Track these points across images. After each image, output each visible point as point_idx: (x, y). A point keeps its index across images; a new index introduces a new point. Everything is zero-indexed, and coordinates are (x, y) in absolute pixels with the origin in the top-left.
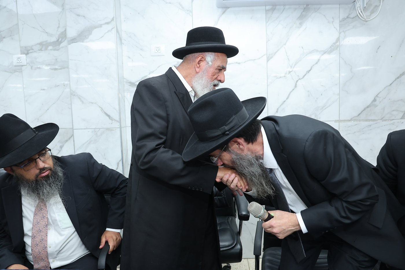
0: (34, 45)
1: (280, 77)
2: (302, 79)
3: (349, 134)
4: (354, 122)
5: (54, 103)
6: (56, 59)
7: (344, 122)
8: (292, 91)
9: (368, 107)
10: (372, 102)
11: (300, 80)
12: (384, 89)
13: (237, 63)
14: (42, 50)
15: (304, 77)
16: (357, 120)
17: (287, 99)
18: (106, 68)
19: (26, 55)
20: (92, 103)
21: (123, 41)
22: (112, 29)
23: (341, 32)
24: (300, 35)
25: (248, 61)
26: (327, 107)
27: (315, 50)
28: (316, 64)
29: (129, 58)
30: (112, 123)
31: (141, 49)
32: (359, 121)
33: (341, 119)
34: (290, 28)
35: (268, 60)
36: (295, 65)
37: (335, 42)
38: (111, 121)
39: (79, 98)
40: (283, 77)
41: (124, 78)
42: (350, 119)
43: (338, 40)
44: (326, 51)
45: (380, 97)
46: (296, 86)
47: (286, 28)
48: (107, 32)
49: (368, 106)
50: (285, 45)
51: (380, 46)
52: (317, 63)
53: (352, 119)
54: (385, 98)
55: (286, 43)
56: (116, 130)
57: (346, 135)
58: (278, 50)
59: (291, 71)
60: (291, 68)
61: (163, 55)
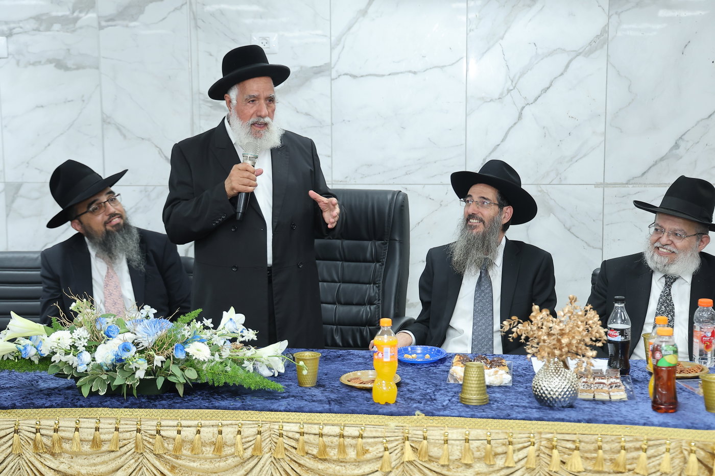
0: (25, 20)
1: (491, 100)
2: (532, 104)
3: (624, 210)
4: (633, 187)
5: (62, 134)
6: (69, 50)
7: (613, 187)
8: (512, 127)
9: (662, 159)
10: (671, 149)
11: (528, 106)
12: (696, 125)
13: (410, 72)
14: (39, 31)
15: (536, 100)
16: (640, 184)
17: (503, 140)
18: (170, 77)
19: (7, 37)
20: (143, 139)
21: (200, 23)
22: (183, 5)
23: (612, 15)
24: (530, 20)
25: (431, 68)
26: (581, 158)
27: (559, 49)
28: (560, 75)
29: (211, 55)
31: (233, 40)
32: (645, 187)
33: (607, 181)
34: (513, 7)
36: (519, 78)
37: (599, 34)
39: (118, 129)
40: (496, 99)
41: (200, 93)
42: (625, 182)
43: (605, 30)
44: (580, 51)
45: (687, 141)
46: (520, 118)
47: (504, 6)
48: (174, 11)
49: (663, 157)
50: (502, 38)
51: (689, 42)
52: (562, 74)
53: (629, 181)
54: (698, 142)
55: (503, 37)
57: (618, 211)
58: (489, 49)
59: (512, 88)
60: (512, 84)
61: (276, 53)
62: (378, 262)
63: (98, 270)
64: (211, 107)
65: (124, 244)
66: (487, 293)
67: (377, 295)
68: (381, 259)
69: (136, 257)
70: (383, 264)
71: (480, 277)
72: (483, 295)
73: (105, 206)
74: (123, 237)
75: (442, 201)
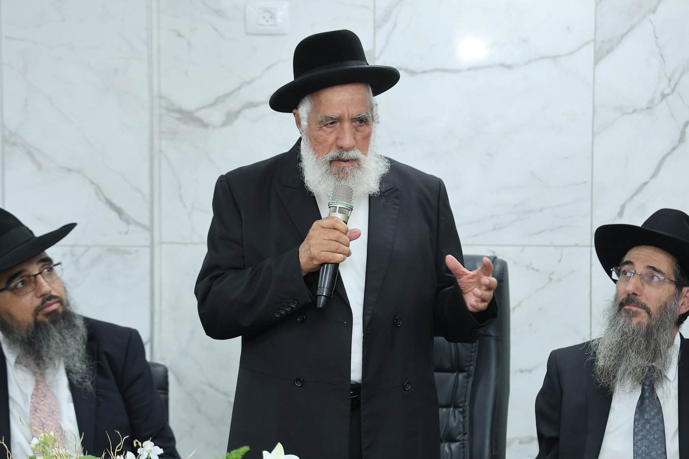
1: (635, 111)
8: (668, 154)
13: (502, 65)
17: (654, 176)
18: (116, 70)
20: (69, 170)
25: (536, 60)
29: (180, 35)
30: (126, 233)
31: (217, 12)
35: (598, 58)
36: (682, 74)
38: (123, 226)
39: (30, 154)
40: (642, 109)
41: (162, 98)
46: (682, 139)
50: (654, 11)
55: (656, 9)
56: (137, 251)
58: (631, 29)
59: (668, 91)
60: (669, 85)
61: (284, 35)
62: (463, 371)
63: (18, 385)
64: (179, 119)
65: (61, 345)
66: (654, 424)
67: (461, 426)
68: (467, 366)
69: (80, 366)
70: (469, 376)
71: (642, 399)
72: (648, 427)
73: (36, 282)
74: (60, 333)
75: (552, 273)
